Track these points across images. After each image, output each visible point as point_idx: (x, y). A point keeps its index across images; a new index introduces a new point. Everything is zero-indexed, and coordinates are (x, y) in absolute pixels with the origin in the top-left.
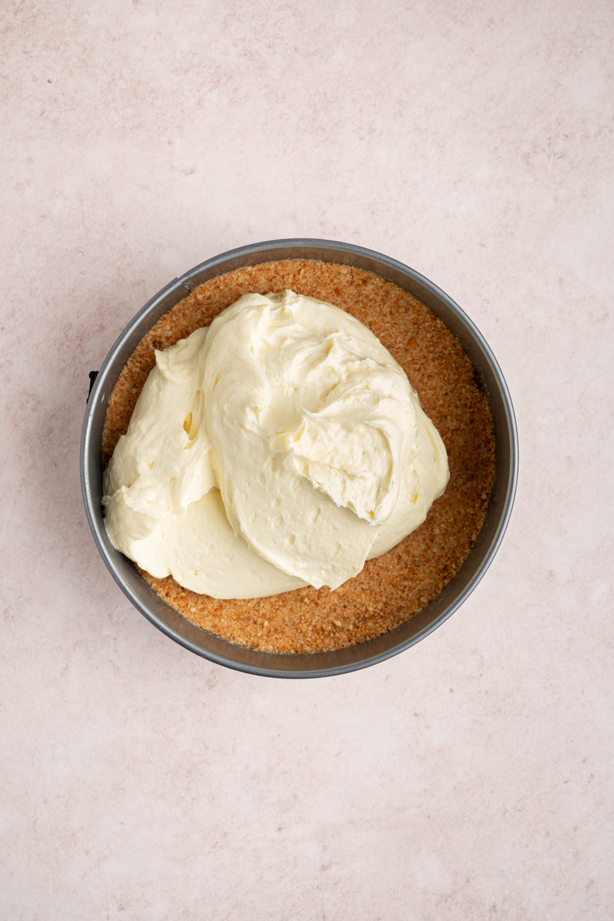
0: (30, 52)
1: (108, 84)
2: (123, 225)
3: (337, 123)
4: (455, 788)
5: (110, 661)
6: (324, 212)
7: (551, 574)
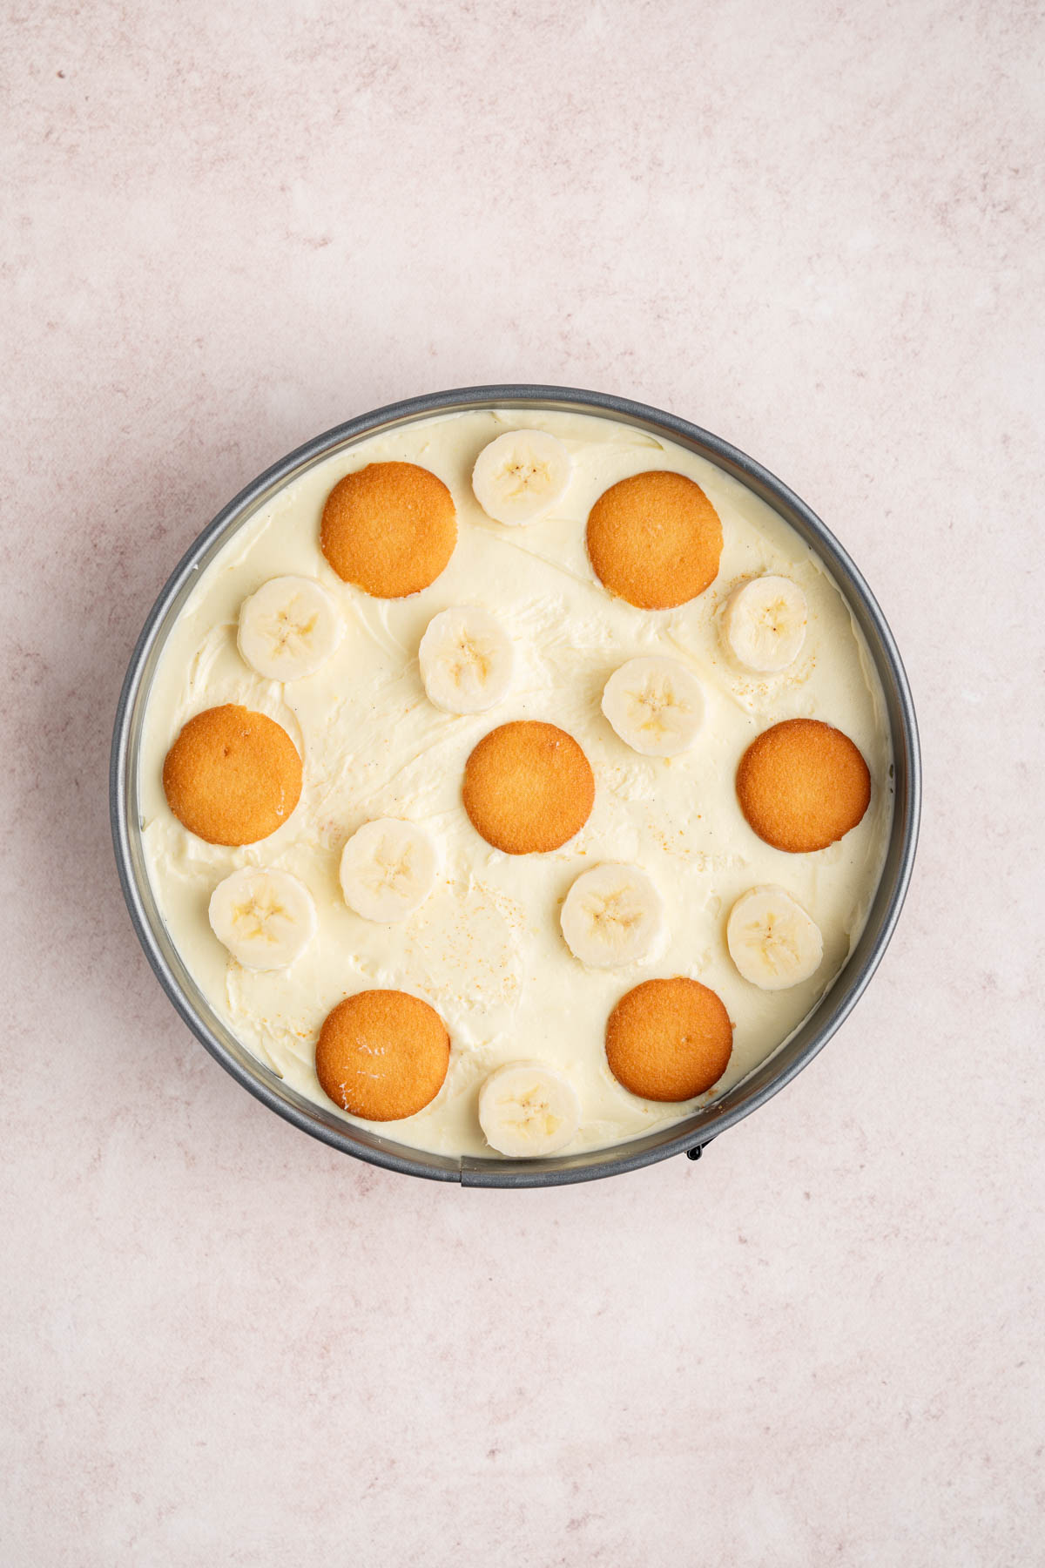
0: (24, 20)
1: (168, 79)
2: (198, 340)
3: (591, 151)
4: (814, 1376)
5: (179, 1145)
6: (569, 315)
7: (991, 979)
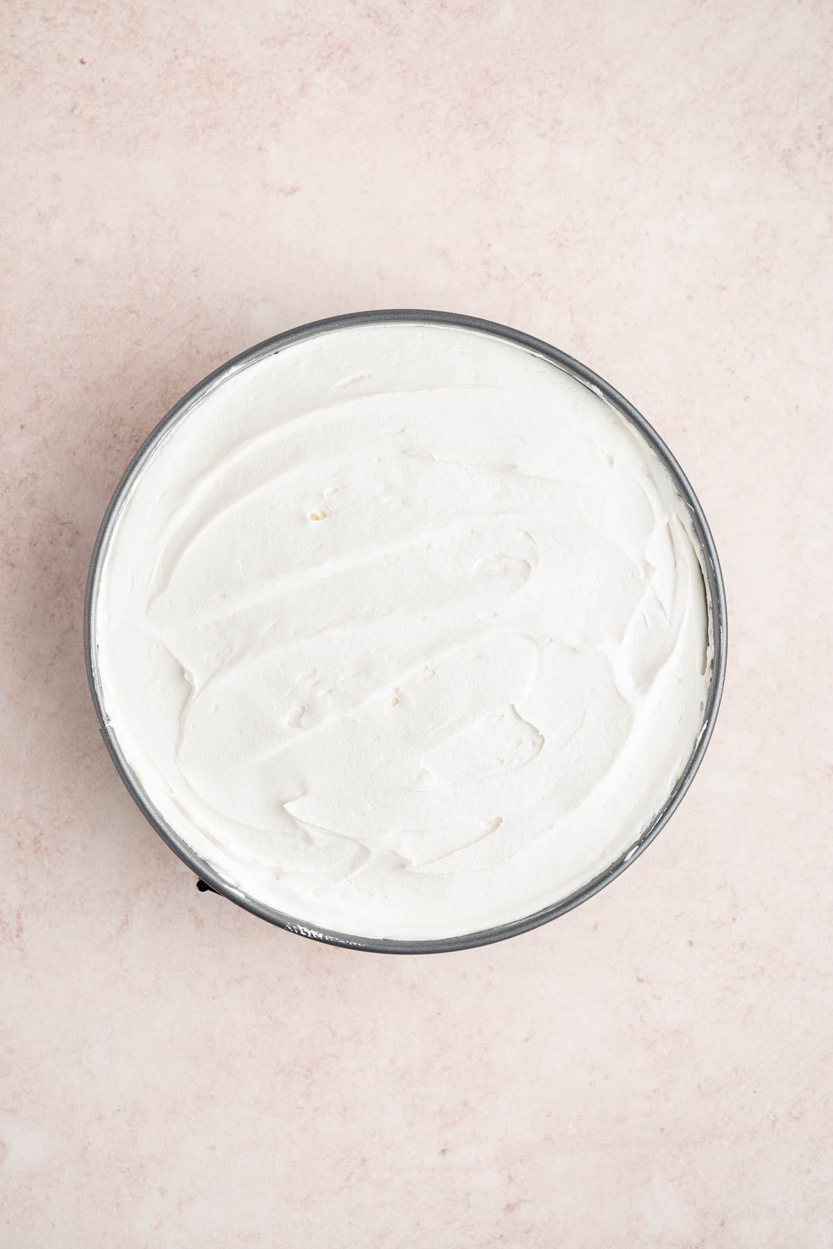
0: (52, 19)
1: (168, 63)
2: (195, 271)
3: (505, 114)
4: (699, 1087)
6: (489, 245)
